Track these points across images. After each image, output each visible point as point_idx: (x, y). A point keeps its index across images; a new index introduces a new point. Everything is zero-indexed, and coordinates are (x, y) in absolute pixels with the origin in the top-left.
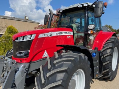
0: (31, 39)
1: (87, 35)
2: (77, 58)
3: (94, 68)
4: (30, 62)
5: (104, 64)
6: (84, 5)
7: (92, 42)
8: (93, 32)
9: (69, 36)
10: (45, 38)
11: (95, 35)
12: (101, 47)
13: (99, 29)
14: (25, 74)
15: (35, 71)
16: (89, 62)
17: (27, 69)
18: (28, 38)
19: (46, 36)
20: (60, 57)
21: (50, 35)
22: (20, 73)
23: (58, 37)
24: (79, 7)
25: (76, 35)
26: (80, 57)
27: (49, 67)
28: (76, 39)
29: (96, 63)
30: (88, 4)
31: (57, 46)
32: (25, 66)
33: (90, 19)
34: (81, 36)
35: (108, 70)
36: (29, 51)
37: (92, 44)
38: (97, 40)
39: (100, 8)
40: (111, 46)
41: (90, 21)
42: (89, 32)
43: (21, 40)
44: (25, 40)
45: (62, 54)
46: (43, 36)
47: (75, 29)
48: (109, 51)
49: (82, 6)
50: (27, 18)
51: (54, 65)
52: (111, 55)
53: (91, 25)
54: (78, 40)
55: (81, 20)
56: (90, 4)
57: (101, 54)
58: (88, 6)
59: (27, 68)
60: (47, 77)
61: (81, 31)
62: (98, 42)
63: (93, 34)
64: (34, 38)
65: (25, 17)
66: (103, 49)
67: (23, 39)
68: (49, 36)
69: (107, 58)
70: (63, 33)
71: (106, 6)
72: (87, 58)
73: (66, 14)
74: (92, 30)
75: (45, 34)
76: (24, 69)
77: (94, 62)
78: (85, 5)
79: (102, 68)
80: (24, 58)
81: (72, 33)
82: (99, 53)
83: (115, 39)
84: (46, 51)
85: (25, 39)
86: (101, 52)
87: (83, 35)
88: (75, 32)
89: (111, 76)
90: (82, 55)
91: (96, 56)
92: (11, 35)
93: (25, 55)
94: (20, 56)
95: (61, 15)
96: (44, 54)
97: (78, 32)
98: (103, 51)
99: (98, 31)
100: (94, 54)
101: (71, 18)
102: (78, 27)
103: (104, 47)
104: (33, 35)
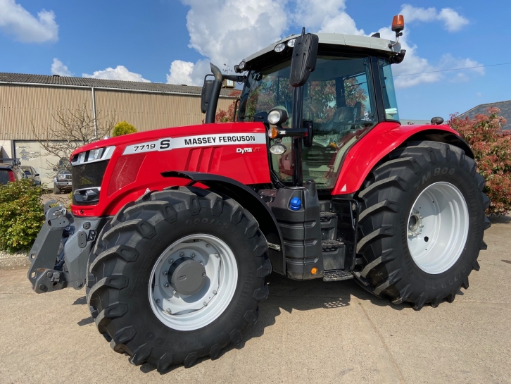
0: (103, 158)
6: (289, 44)
10: (144, 154)
14: (89, 243)
17: (93, 231)
19: (146, 150)
21: (161, 148)
22: (77, 239)
23: (196, 152)
24: (277, 50)
31: (164, 174)
32: (89, 224)
36: (99, 189)
43: (83, 162)
44: (90, 160)
46: (139, 151)
49: (284, 47)
59: (95, 228)
67: (86, 159)
68: (157, 148)
70: (217, 140)
71: (402, 28)
75: (145, 144)
76: (87, 232)
80: (89, 204)
91: (304, 206)
93: (90, 198)
94: (82, 200)
104: (108, 149)
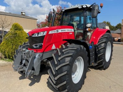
0: (44, 35)
1: (85, 32)
2: (78, 48)
3: (91, 58)
4: (43, 52)
5: (99, 55)
6: (83, 7)
7: (89, 38)
8: (90, 30)
9: (70, 32)
10: (53, 34)
11: (92, 32)
12: (97, 41)
13: (95, 27)
14: (40, 60)
15: (46, 60)
16: (87, 52)
18: (41, 34)
19: (54, 33)
20: (67, 47)
22: (37, 60)
23: (63, 34)
24: (79, 8)
25: (76, 32)
26: (81, 47)
27: (60, 54)
28: (76, 36)
29: (92, 54)
30: (86, 6)
31: (63, 40)
32: (40, 55)
33: (88, 17)
34: (80, 33)
35: (102, 60)
36: (43, 44)
37: (89, 39)
38: (94, 36)
39: (96, 10)
40: (105, 41)
41: (88, 19)
42: (87, 30)
43: (37, 36)
45: (68, 46)
47: (75, 27)
48: (103, 45)
49: (81, 7)
50: (24, 14)
51: (63, 53)
52: (105, 48)
53: (89, 24)
54: (78, 36)
55: (80, 18)
56: (89, 6)
57: (96, 48)
58: (87, 7)
59: (42, 56)
60: (58, 60)
61: (80, 28)
62: (94, 38)
63: (90, 31)
64: (46, 34)
65: (22, 13)
66: (99, 44)
68: (56, 32)
69: (102, 51)
70: (66, 30)
71: (102, 6)
72: (85, 49)
73: (68, 13)
74: (89, 27)
75: (53, 31)
76: (40, 57)
77: (91, 53)
78: (85, 6)
79: (97, 58)
80: (39, 49)
81: (73, 30)
82: (95, 47)
83: (109, 35)
84: (54, 44)
85: (39, 35)
86: (97, 46)
87: (82, 31)
88: (75, 29)
89: (104, 65)
90: (82, 46)
91: (92, 48)
92: (18, 31)
93: (40, 47)
94: (36, 48)
95: (63, 14)
96: (53, 47)
97: (78, 29)
98: (99, 45)
99: (95, 28)
100: (91, 47)
101: (71, 17)
102: (78, 25)
103: (99, 42)
104: (45, 32)
